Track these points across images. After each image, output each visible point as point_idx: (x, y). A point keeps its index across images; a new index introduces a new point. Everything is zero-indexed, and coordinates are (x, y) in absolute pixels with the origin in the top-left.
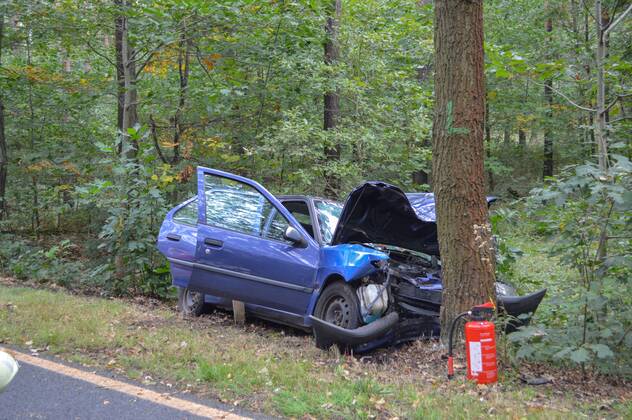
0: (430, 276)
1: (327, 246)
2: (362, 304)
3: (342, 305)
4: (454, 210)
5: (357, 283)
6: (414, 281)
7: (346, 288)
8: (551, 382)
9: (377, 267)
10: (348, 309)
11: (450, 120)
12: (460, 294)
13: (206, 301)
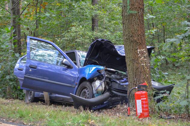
0: (125, 79)
1: (81, 67)
2: (94, 89)
3: (86, 91)
4: (131, 47)
5: (92, 80)
6: (118, 82)
7: (88, 83)
8: (173, 118)
9: (100, 73)
10: (88, 92)
11: (128, 8)
12: (135, 83)
13: (35, 96)
